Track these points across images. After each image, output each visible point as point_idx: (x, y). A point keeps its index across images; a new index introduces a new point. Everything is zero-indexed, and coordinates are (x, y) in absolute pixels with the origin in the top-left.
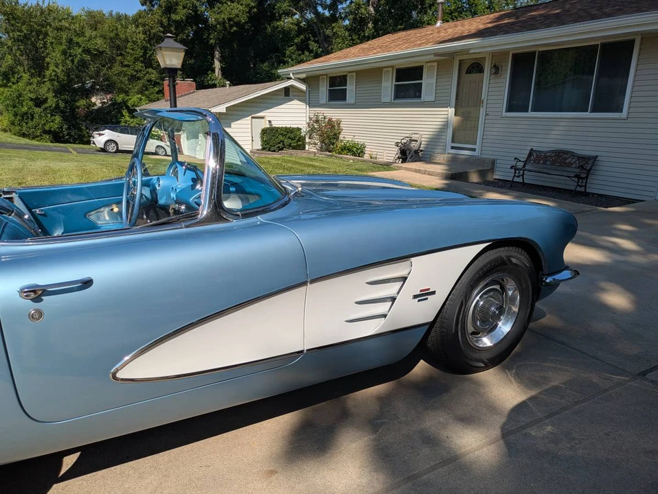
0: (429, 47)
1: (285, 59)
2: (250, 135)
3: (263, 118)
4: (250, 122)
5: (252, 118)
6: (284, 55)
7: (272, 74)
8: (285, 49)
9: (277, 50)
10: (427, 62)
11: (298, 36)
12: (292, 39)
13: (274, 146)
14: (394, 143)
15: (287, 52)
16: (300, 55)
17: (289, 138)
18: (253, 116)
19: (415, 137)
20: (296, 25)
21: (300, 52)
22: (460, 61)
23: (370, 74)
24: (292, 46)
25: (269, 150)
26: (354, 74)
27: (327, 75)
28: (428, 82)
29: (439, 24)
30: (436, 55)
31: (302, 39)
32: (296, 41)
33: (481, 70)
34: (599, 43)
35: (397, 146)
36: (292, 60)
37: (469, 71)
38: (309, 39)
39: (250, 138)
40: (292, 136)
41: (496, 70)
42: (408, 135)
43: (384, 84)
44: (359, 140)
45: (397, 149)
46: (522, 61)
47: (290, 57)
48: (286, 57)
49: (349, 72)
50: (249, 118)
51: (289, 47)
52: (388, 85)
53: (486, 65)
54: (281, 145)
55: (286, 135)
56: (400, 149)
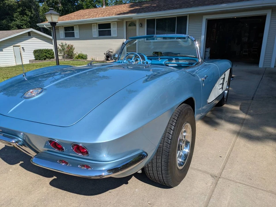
0: (114, 16)
1: (14, 19)
2: (13, 54)
3: (19, 46)
4: (12, 48)
5: (14, 46)
6: (13, 17)
7: (9, 25)
8: (13, 14)
9: (8, 14)
10: (112, 22)
11: (19, 8)
12: (16, 9)
13: (42, 58)
14: (103, 54)
15: (15, 15)
16: (22, 17)
17: (49, 54)
18: (14, 45)
19: (111, 51)
20: (17, 3)
21: (22, 16)
22: (126, 21)
23: (86, 26)
24: (16, 12)
25: (40, 60)
26: (78, 26)
27: (63, 26)
28: (114, 29)
29: (104, 7)
30: (118, 19)
31: (21, 10)
32: (18, 10)
33: (135, 25)
34: (176, 16)
35: (105, 54)
36: (18, 19)
37: (130, 25)
38: (25, 10)
39: (14, 56)
40: (50, 53)
41: (141, 25)
42: (108, 50)
43: (93, 30)
44: (84, 53)
45: (105, 56)
46: (150, 22)
47: (17, 18)
48: (14, 18)
49: (75, 25)
50: (12, 46)
51: (15, 13)
52: (95, 31)
53: (137, 23)
54: (45, 57)
55: (47, 52)
56: (106, 55)
